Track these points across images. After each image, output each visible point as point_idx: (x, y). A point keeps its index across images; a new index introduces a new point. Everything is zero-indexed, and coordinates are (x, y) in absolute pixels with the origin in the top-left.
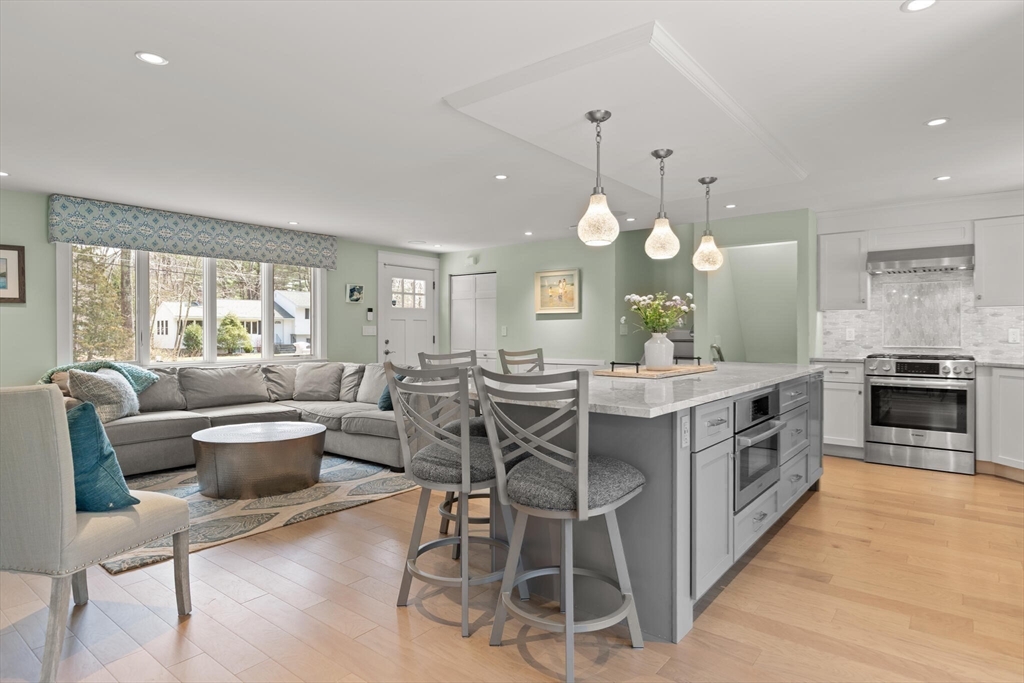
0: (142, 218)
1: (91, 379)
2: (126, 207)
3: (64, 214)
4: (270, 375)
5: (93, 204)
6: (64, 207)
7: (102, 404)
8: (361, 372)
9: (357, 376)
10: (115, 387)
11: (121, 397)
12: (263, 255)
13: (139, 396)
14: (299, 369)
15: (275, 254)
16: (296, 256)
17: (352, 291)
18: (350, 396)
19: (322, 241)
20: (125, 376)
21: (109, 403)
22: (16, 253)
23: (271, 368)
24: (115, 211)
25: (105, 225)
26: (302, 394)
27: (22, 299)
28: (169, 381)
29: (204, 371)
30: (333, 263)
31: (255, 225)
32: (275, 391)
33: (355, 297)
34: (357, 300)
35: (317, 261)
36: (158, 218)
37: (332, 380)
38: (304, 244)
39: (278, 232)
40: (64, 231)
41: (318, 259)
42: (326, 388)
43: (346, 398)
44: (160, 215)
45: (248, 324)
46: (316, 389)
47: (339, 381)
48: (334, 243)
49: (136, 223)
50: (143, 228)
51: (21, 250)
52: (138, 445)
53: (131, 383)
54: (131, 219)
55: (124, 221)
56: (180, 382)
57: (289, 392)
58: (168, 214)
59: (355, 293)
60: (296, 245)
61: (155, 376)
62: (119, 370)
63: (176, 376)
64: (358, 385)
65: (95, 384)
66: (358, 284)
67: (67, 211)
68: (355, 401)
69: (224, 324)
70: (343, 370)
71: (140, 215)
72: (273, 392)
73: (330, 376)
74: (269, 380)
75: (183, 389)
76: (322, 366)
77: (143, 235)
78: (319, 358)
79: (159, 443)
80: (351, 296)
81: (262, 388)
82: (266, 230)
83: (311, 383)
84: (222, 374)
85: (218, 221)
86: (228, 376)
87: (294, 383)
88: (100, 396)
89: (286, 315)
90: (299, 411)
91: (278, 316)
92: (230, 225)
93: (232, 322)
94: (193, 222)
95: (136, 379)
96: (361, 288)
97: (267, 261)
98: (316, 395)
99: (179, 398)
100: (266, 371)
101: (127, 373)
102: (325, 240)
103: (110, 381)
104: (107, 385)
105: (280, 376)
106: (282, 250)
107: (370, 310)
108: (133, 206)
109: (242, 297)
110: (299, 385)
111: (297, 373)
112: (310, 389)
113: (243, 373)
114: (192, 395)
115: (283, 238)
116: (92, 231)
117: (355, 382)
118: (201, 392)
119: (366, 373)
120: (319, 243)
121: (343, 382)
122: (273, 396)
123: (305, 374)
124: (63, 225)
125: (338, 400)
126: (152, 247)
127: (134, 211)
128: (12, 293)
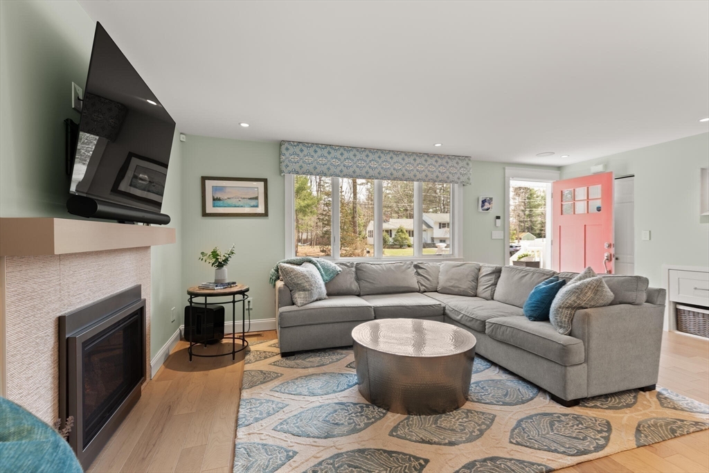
0: (333, 153)
1: (293, 270)
2: (324, 146)
3: (287, 154)
4: (420, 271)
5: (304, 145)
6: (287, 149)
7: (300, 291)
8: (497, 272)
9: (493, 276)
10: (308, 278)
11: (312, 286)
12: (415, 176)
13: (326, 285)
14: (442, 266)
15: (424, 174)
16: (440, 175)
17: (484, 202)
18: (487, 294)
19: (460, 162)
20: (318, 269)
21: (304, 290)
22: (263, 183)
23: (420, 265)
24: (317, 149)
25: (311, 160)
26: (444, 288)
27: (266, 214)
28: (348, 273)
29: (373, 266)
30: (469, 179)
31: (409, 152)
32: (424, 284)
33: (486, 207)
34: (487, 209)
35: (455, 178)
36: (343, 152)
37: (470, 278)
38: (445, 164)
39: (426, 156)
40: (287, 166)
41: (456, 176)
42: (466, 285)
43: (483, 295)
44: (345, 150)
45: (410, 231)
46: (456, 285)
47: (477, 279)
48: (469, 162)
49: (329, 157)
50: (334, 160)
51: (265, 181)
52: (321, 326)
53: (322, 275)
54: (326, 154)
55: (322, 156)
56: (356, 273)
57: (434, 285)
58: (350, 149)
59: (486, 204)
60: (439, 166)
61: (339, 268)
62: (315, 264)
63: (354, 269)
64: (495, 284)
65: (296, 274)
66: (488, 196)
67: (289, 152)
68: (493, 299)
69: (398, 232)
70: (479, 270)
71: (332, 151)
72: (422, 285)
73: (468, 275)
74: (418, 274)
75: (358, 279)
76: (461, 265)
77: (334, 166)
78: (457, 257)
79: (336, 325)
80: (482, 206)
81: (413, 281)
82: (417, 155)
83: (452, 279)
84: (385, 268)
85: (382, 151)
86: (389, 270)
87: (438, 278)
88: (298, 284)
89: (429, 226)
90: (443, 305)
91: (424, 227)
92: (391, 154)
93: (402, 231)
94: (366, 154)
95: (325, 270)
96: (491, 199)
97: (418, 181)
98: (456, 290)
99: (354, 286)
100: (416, 267)
101: (320, 266)
102: (462, 160)
103: (306, 273)
104: (303, 276)
105: (427, 272)
106: (429, 171)
107: (498, 218)
108: (328, 145)
109: (407, 217)
110: (442, 281)
111: (441, 270)
112: (451, 284)
113: (400, 268)
114: (364, 284)
115: (430, 161)
116: (303, 165)
117: (491, 282)
118: (369, 282)
119: (502, 275)
120: (457, 163)
121: (479, 281)
122: (422, 288)
123: (447, 272)
124: (286, 162)
125: (476, 296)
126: (340, 174)
127: (329, 148)
128: (261, 210)
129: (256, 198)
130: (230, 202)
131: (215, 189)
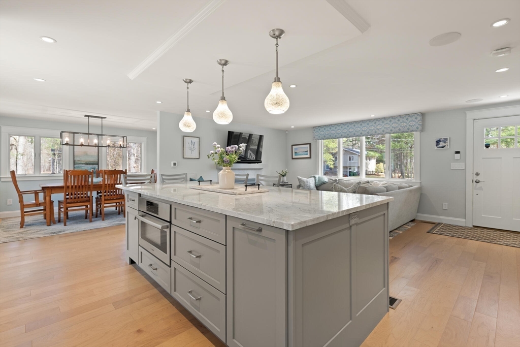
17: (438, 142)
27: (310, 157)
33: (441, 145)
34: (443, 147)
51: (310, 144)
59: (441, 143)
66: (442, 137)
80: (437, 145)
95: (319, 181)
96: (446, 139)
101: (317, 179)
102: (411, 117)
107: (458, 152)
120: (407, 119)
128: (308, 156)
129: (307, 151)
130: (300, 153)
131: (296, 149)
